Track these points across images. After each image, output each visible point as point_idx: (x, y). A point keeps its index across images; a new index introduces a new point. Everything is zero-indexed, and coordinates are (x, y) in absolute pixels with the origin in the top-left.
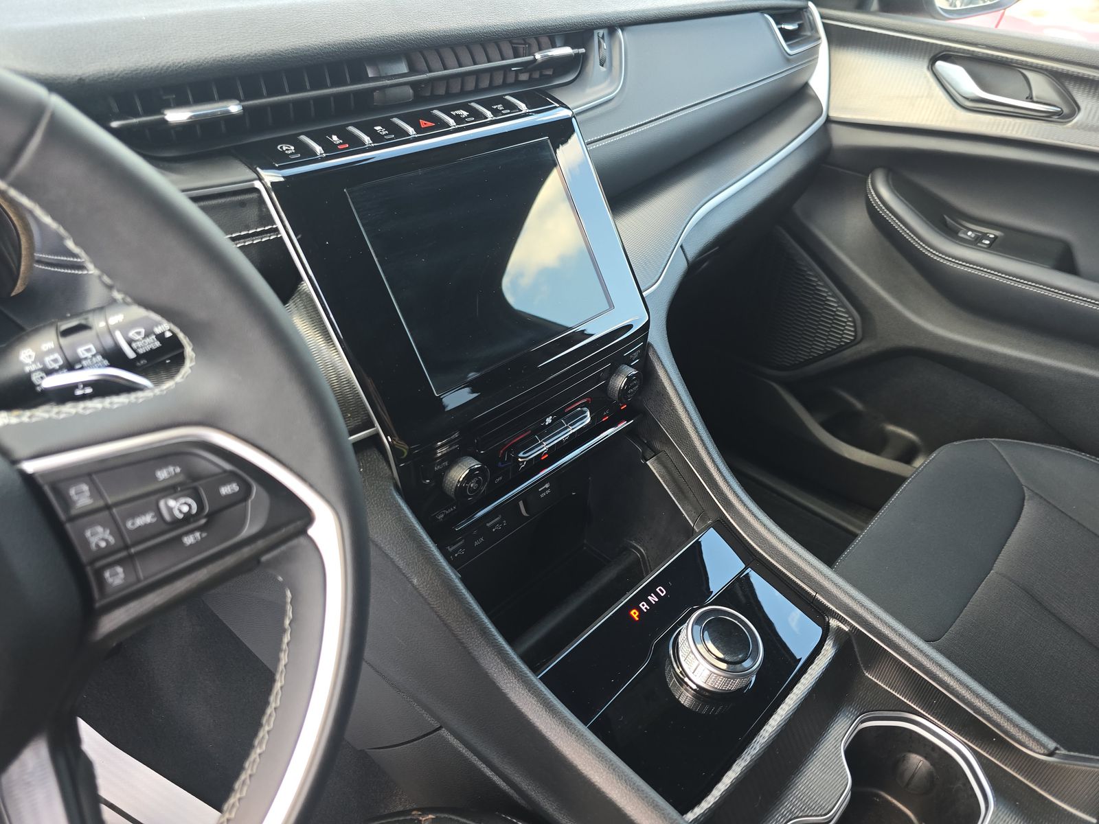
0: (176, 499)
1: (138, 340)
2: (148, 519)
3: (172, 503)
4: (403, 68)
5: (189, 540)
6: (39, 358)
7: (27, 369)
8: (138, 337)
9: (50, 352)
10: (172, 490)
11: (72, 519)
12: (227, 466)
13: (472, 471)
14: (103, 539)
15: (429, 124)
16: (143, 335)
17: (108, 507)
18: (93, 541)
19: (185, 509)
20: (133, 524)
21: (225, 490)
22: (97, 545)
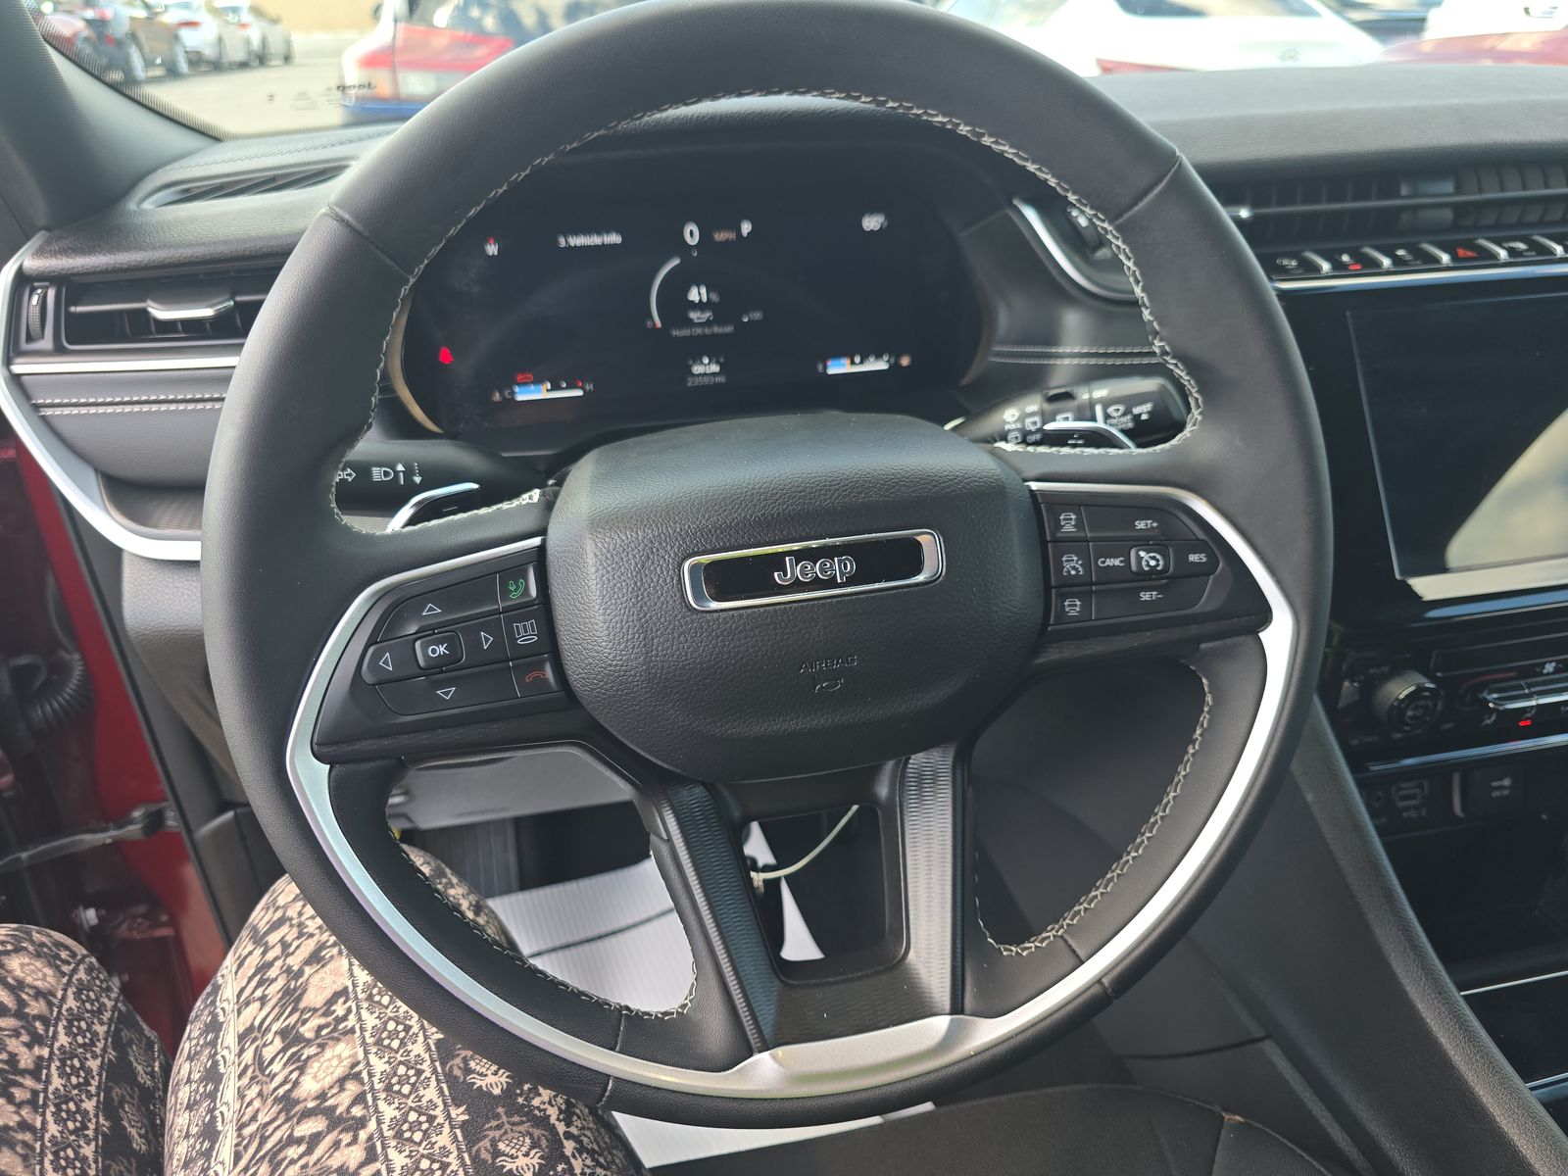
0: (1148, 552)
1: (1114, 418)
2: (1117, 562)
3: (1142, 554)
4: (1448, 187)
5: (1145, 596)
6: (1022, 419)
7: (1007, 427)
8: (1115, 414)
9: (1033, 414)
10: (1145, 541)
11: (1055, 541)
12: (1201, 535)
13: (1420, 689)
14: (1074, 568)
15: (1470, 254)
16: (1120, 413)
17: (1086, 540)
18: (1067, 566)
19: (1153, 563)
20: (1104, 562)
21: (1193, 558)
22: (1069, 572)
